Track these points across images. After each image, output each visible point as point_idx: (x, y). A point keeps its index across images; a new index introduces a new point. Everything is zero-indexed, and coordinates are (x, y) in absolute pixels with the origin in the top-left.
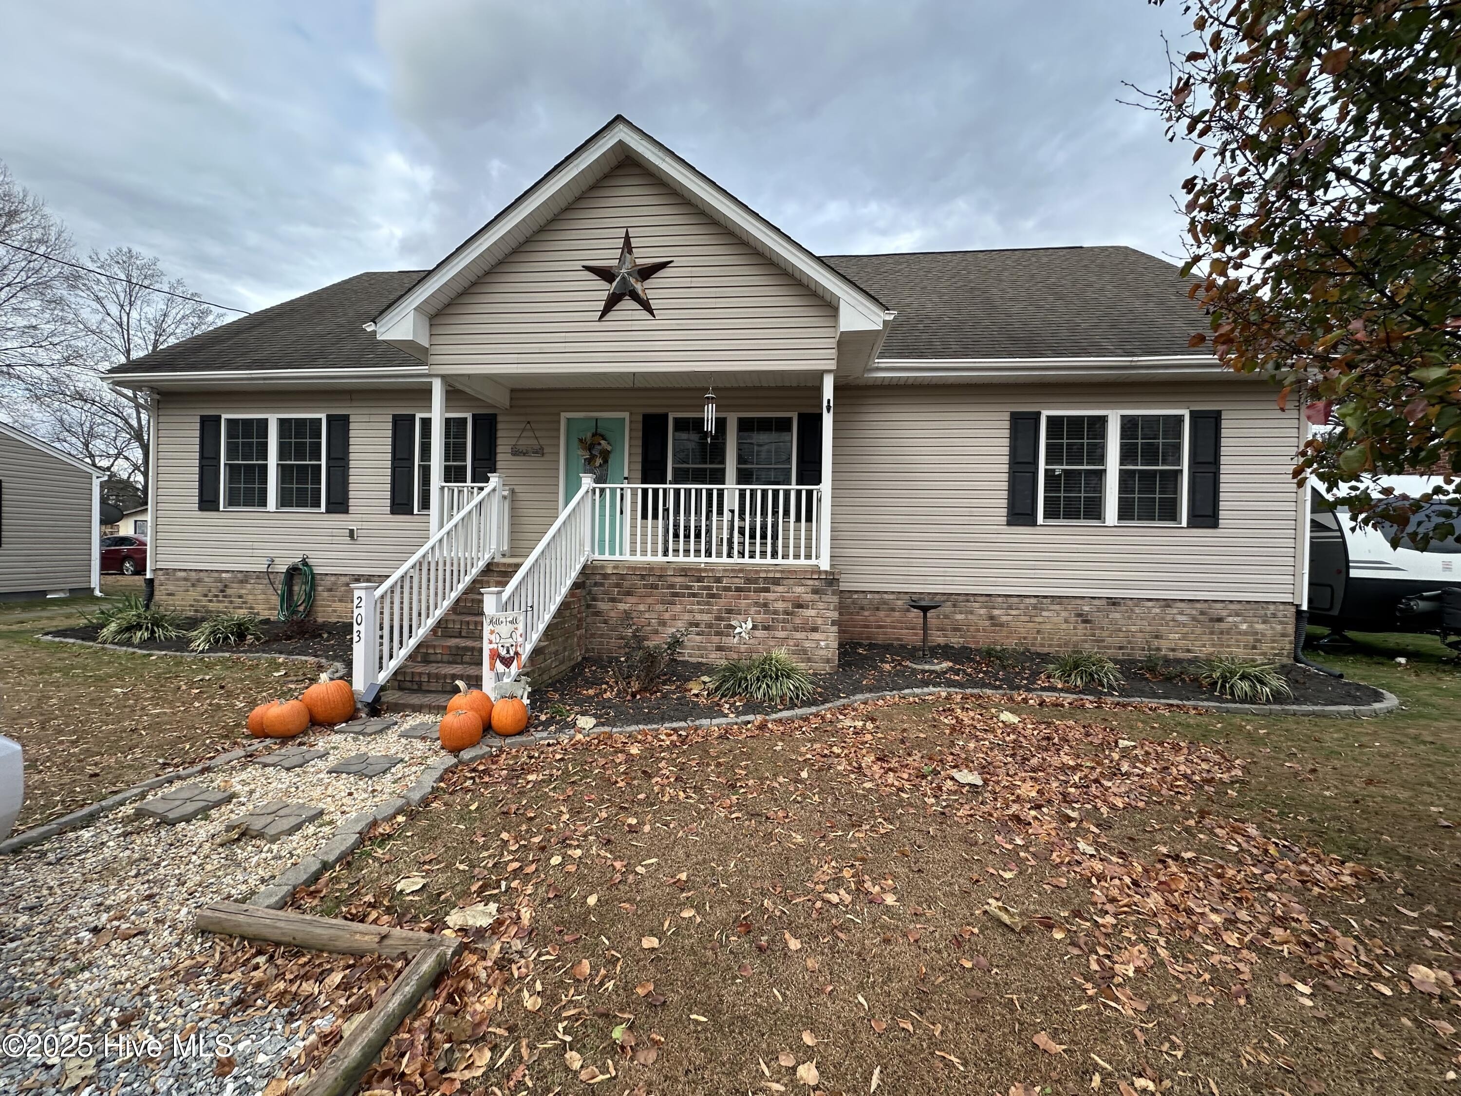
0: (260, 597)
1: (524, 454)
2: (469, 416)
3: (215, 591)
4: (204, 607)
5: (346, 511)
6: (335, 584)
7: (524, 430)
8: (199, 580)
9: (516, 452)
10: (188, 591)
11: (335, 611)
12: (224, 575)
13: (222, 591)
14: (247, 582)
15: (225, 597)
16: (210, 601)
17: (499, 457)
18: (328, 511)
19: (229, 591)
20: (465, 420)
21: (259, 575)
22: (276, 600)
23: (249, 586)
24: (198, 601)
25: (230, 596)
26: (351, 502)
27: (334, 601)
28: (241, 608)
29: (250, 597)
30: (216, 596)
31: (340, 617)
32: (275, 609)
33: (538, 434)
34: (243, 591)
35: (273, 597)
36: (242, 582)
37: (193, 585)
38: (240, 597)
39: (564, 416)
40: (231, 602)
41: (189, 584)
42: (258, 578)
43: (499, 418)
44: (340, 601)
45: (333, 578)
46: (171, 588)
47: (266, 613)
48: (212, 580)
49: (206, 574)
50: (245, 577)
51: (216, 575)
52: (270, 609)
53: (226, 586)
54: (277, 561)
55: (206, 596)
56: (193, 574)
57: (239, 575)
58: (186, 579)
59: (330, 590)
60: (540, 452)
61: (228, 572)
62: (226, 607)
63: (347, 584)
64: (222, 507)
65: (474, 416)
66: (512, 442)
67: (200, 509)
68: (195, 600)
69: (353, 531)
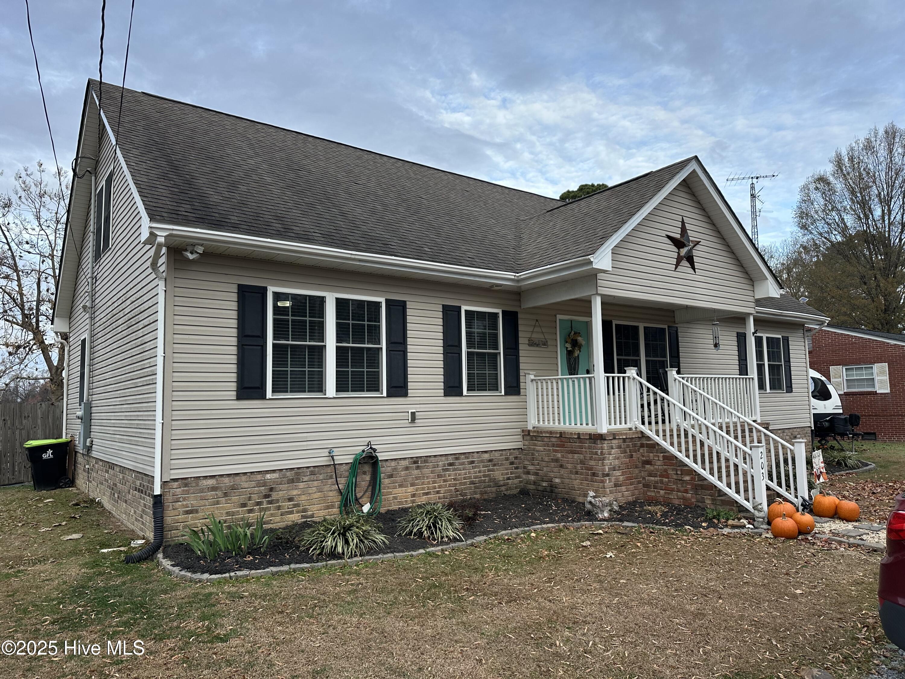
0: (316, 495)
1: (538, 345)
2: (499, 311)
3: (256, 498)
4: (242, 519)
5: (405, 395)
6: (395, 469)
7: (535, 326)
8: (233, 488)
9: (532, 343)
10: (218, 503)
11: (395, 498)
12: (268, 476)
13: (267, 496)
14: (298, 481)
15: (270, 502)
16: (250, 511)
17: (521, 347)
18: (389, 395)
19: (275, 496)
20: (496, 315)
21: (314, 470)
22: (335, 498)
23: (301, 485)
24: (233, 514)
25: (278, 501)
26: (410, 385)
27: (395, 488)
28: (291, 513)
29: (303, 497)
30: (258, 504)
31: (401, 503)
32: (332, 507)
33: (544, 330)
34: (295, 492)
35: (331, 494)
36: (292, 481)
37: (226, 495)
38: (290, 499)
39: (559, 317)
40: (279, 508)
41: (219, 493)
42: (312, 473)
43: (520, 316)
44: (401, 486)
45: (393, 464)
46: (193, 502)
47: (322, 513)
48: (254, 484)
49: (244, 478)
50: (296, 476)
51: (259, 477)
52: (328, 507)
53: (271, 489)
54: (336, 452)
55: (244, 505)
56: (226, 480)
57: (288, 474)
58: (213, 489)
59: (391, 476)
60: (545, 344)
61: (274, 471)
62: (272, 515)
63: (407, 468)
64: (269, 393)
65: (503, 312)
66: (529, 335)
67: (239, 397)
68: (228, 514)
69: (413, 414)
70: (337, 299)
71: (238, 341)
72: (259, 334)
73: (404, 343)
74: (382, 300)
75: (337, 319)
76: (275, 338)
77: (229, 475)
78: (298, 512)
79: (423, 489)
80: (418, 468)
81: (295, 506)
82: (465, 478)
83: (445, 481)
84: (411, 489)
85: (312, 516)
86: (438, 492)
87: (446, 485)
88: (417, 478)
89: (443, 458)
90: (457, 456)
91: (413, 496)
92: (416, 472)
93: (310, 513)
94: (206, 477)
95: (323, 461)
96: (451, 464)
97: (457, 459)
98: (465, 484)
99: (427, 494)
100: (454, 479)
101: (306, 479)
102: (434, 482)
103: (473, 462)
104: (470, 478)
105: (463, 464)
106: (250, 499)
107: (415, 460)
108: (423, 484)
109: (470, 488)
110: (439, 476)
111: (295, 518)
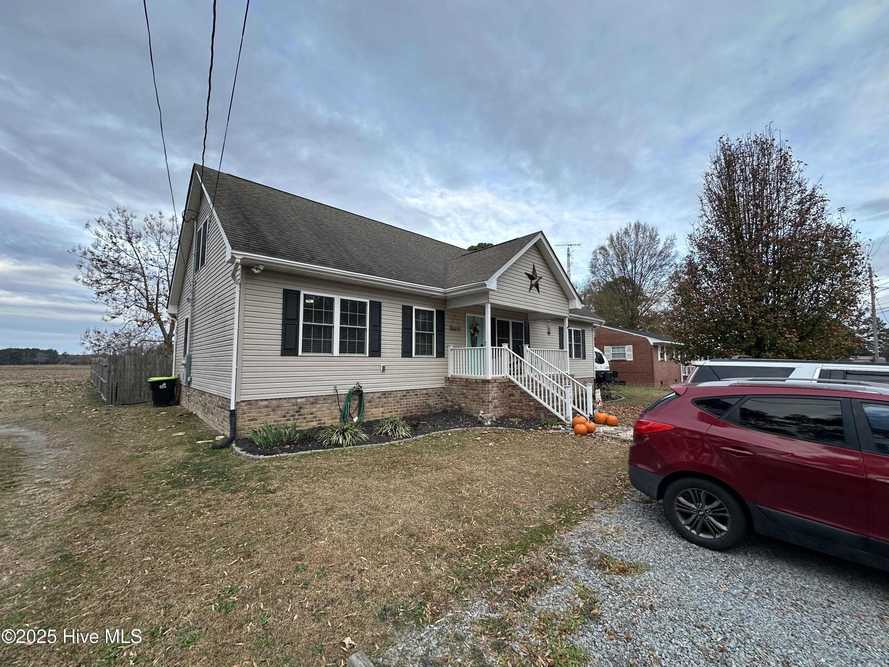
0: (326, 412)
1: (455, 330)
2: (434, 310)
3: (291, 413)
4: (283, 424)
5: (379, 356)
6: (372, 398)
7: (454, 319)
8: (278, 406)
9: (452, 329)
10: (269, 415)
11: (372, 414)
12: (299, 400)
13: (297, 412)
14: (316, 403)
15: (300, 415)
16: (288, 420)
17: (446, 331)
18: (370, 356)
19: (303, 411)
20: (433, 312)
21: (326, 398)
22: (337, 414)
23: (318, 406)
24: (278, 421)
25: (304, 414)
26: (382, 350)
27: (372, 408)
28: (312, 421)
29: (319, 413)
30: (293, 416)
31: (375, 417)
32: (336, 418)
33: (459, 321)
34: (314, 410)
35: (335, 411)
36: (312, 403)
37: (274, 410)
38: (312, 414)
39: (467, 314)
40: (305, 418)
41: (270, 409)
42: (325, 399)
43: (446, 313)
44: (375, 407)
45: (371, 395)
46: (254, 414)
47: (330, 422)
48: (290, 405)
49: (285, 401)
50: (315, 400)
51: (294, 400)
52: (333, 419)
53: (301, 408)
54: (338, 387)
55: (284, 417)
56: (274, 402)
57: (311, 399)
58: (267, 407)
59: (370, 402)
60: (459, 329)
61: (302, 397)
62: (301, 422)
63: (379, 398)
64: (300, 353)
65: (436, 310)
66: (450, 324)
67: (282, 355)
68: (275, 421)
69: (384, 367)
70: (341, 299)
71: (283, 322)
72: (295, 318)
73: (379, 326)
74: (367, 301)
75: (341, 311)
76: (304, 321)
77: (276, 399)
78: (316, 421)
79: (388, 409)
80: (385, 397)
81: (314, 417)
82: (412, 404)
83: (401, 405)
84: (381, 409)
85: (324, 423)
86: (397, 411)
87: (401, 408)
88: (385, 403)
89: (400, 392)
90: (408, 391)
91: (383, 413)
92: (385, 400)
93: (323, 422)
94: (262, 400)
95: (331, 392)
96: (404, 396)
97: (408, 393)
98: (412, 407)
99: (390, 412)
100: (406, 404)
101: (321, 402)
102: (395, 406)
103: (417, 395)
104: (415, 403)
105: (411, 395)
106: (288, 413)
107: (384, 393)
108: (388, 406)
109: (415, 409)
110: (397, 402)
111: (314, 424)
